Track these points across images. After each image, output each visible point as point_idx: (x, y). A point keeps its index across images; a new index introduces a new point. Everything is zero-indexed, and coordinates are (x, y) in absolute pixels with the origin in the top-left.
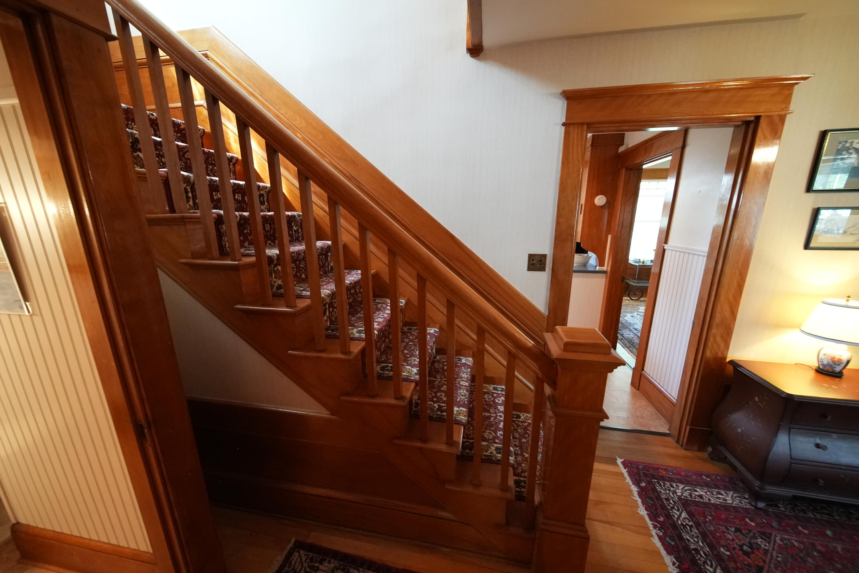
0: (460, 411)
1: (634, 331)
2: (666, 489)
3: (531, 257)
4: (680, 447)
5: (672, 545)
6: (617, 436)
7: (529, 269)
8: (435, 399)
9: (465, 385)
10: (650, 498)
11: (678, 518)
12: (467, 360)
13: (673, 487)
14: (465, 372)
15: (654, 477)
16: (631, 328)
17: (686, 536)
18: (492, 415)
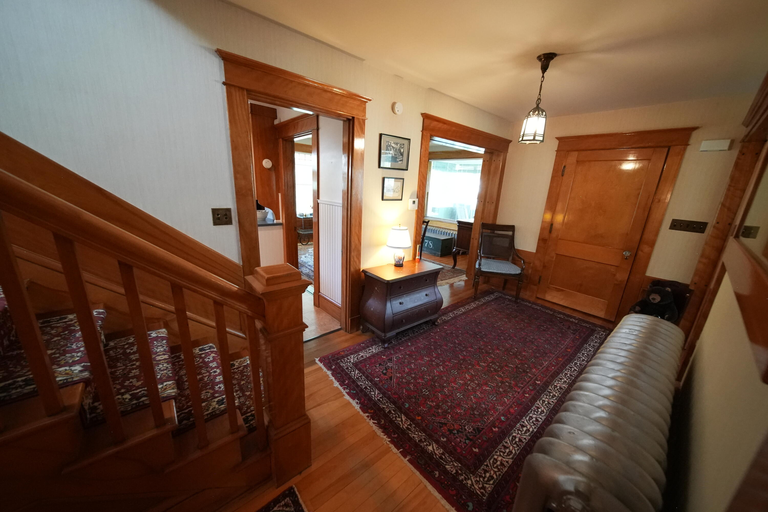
0: (165, 387)
1: (309, 267)
2: (346, 363)
3: (215, 211)
4: (348, 334)
5: (355, 393)
6: (312, 344)
7: (215, 224)
8: (123, 391)
9: (163, 358)
10: (339, 373)
11: (354, 376)
12: (159, 332)
13: (349, 359)
14: (159, 346)
15: (338, 359)
16: (306, 265)
17: (360, 383)
18: (204, 375)
